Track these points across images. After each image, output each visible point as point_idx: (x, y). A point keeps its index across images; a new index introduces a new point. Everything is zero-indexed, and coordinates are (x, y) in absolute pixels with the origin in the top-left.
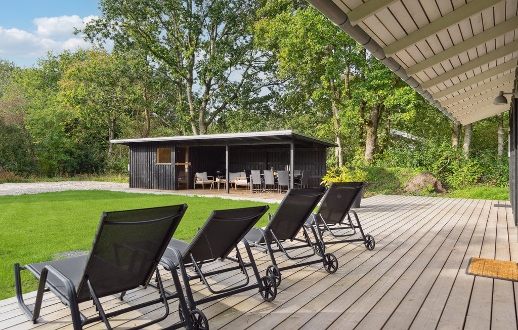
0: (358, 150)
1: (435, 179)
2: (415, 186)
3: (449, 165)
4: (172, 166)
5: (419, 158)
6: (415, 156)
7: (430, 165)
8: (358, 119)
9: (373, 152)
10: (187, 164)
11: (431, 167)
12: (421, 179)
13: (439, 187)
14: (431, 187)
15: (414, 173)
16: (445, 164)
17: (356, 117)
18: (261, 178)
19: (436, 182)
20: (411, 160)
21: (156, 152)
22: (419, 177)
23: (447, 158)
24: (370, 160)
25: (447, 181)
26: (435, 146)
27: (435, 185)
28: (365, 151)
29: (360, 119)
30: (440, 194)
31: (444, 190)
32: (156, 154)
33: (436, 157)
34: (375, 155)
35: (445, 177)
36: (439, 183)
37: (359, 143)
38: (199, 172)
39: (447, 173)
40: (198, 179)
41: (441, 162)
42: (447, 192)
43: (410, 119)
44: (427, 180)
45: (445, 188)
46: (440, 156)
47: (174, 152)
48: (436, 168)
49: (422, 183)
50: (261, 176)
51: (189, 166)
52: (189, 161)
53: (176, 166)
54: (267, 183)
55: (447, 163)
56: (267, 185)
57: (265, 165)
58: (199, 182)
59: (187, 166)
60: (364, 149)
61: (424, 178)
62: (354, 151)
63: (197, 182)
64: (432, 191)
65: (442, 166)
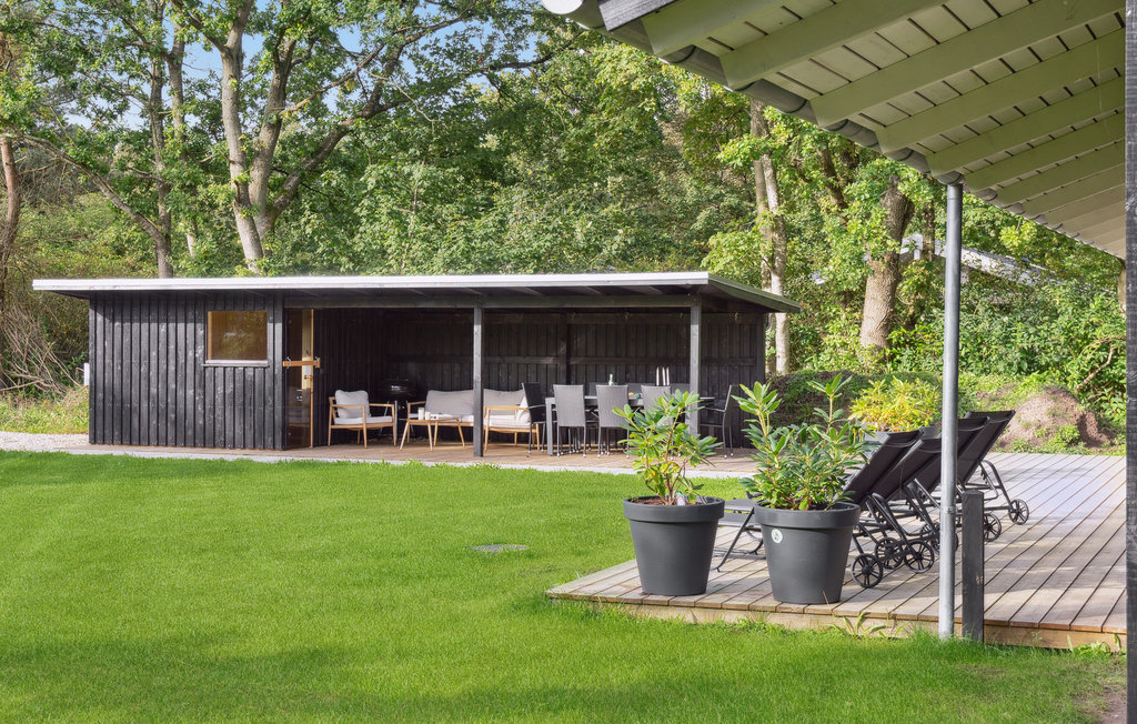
0: (836, 316)
1: (1080, 409)
2: (1027, 427)
3: (1111, 366)
4: (270, 371)
5: (1025, 345)
6: (1015, 338)
7: (1057, 365)
8: (884, 243)
9: (889, 325)
10: (307, 363)
11: (1062, 370)
12: (1044, 409)
13: (1092, 430)
14: (1070, 430)
15: (1022, 391)
16: (1101, 364)
17: (876, 235)
18: (586, 407)
19: (1083, 417)
20: (1002, 350)
21: (206, 322)
22: (1038, 401)
23: (1105, 346)
24: (879, 349)
25: (1107, 413)
26: (1070, 309)
27: (1082, 424)
28: (861, 319)
29: (889, 242)
30: (1093, 449)
31: (1104, 438)
32: (205, 329)
33: (1076, 344)
34: (894, 335)
35: (1101, 401)
36: (1091, 419)
37: (839, 294)
38: (345, 389)
39: (1106, 391)
40: (340, 412)
41: (1089, 357)
42: (1112, 444)
43: (1021, 246)
44: (1058, 412)
45: (1106, 432)
46: (1087, 339)
47: (279, 326)
48: (1075, 375)
49: (1046, 419)
50: (586, 401)
51: (315, 370)
52: (316, 354)
53: (284, 368)
54: (605, 422)
55: (1106, 360)
56: (604, 429)
57: (563, 367)
58: (344, 421)
59: (307, 371)
60: (856, 315)
61: (1051, 404)
62: (825, 320)
63: (337, 421)
64: (1074, 442)
65: (1093, 369)
